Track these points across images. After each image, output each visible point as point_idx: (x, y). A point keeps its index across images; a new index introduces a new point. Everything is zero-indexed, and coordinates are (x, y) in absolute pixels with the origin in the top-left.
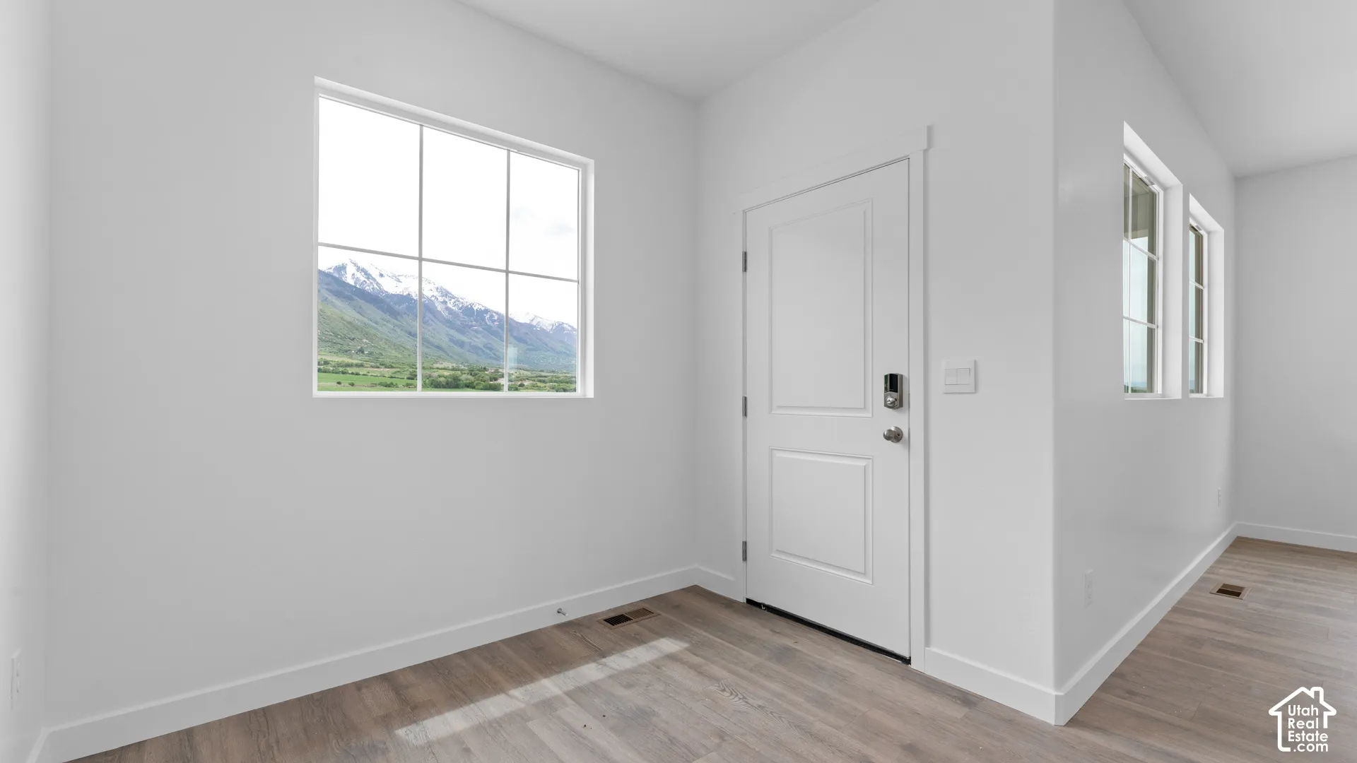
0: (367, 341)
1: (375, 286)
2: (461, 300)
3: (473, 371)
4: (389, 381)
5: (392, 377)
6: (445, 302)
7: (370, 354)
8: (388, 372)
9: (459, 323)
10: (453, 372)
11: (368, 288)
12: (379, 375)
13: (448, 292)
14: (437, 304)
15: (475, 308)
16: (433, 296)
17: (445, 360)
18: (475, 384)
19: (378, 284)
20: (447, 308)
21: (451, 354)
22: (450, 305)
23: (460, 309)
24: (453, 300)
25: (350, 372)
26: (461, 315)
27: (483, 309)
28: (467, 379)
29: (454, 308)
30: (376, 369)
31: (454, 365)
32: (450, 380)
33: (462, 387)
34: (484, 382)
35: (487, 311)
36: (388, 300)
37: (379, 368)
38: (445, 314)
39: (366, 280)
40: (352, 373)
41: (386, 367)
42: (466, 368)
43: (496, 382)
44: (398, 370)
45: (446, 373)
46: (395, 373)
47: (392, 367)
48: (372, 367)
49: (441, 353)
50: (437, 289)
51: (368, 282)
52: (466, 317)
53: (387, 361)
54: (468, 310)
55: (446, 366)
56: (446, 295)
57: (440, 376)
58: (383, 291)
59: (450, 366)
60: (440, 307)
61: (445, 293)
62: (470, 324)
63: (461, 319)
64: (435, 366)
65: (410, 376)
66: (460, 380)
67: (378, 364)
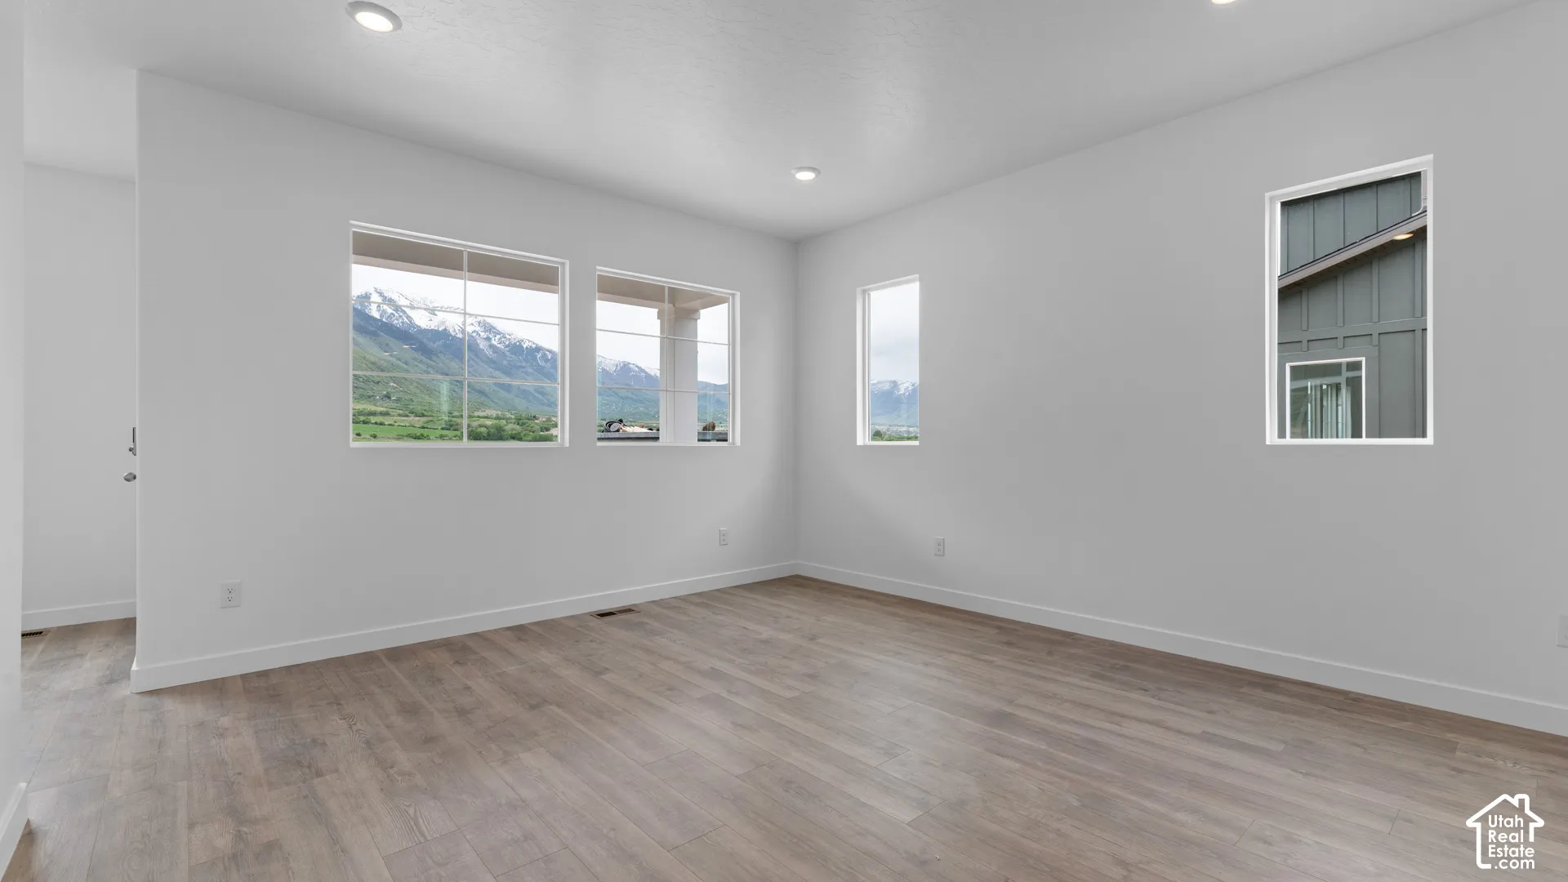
0: (395, 385)
1: (406, 320)
2: (508, 337)
3: (520, 419)
4: (418, 432)
5: (424, 428)
6: (488, 339)
7: (398, 400)
8: (419, 421)
9: (505, 362)
10: (497, 421)
11: (396, 322)
12: (408, 425)
13: (492, 327)
14: (479, 341)
15: (525, 346)
16: (474, 331)
17: (489, 407)
18: (522, 434)
19: (408, 317)
20: (491, 346)
21: (496, 401)
22: (494, 342)
23: (507, 346)
24: (498, 337)
25: (373, 421)
26: (508, 353)
27: (534, 346)
28: (512, 430)
29: (499, 346)
30: (405, 418)
31: (500, 413)
32: (492, 430)
33: (507, 439)
34: (533, 432)
35: (538, 349)
36: (420, 336)
37: (408, 416)
38: (489, 352)
39: (394, 312)
40: (376, 423)
41: (416, 416)
42: (513, 417)
43: (546, 433)
44: (431, 418)
45: (489, 423)
46: (427, 422)
47: (423, 415)
48: (400, 415)
49: (483, 398)
50: (479, 323)
51: (396, 315)
52: (513, 356)
53: (419, 409)
54: (516, 348)
55: (490, 414)
56: (490, 330)
57: (481, 426)
58: (412, 324)
59: (493, 413)
60: (482, 345)
61: (490, 329)
62: (519, 364)
63: (508, 359)
64: (476, 414)
65: (444, 426)
66: (503, 430)
67: (407, 412)
